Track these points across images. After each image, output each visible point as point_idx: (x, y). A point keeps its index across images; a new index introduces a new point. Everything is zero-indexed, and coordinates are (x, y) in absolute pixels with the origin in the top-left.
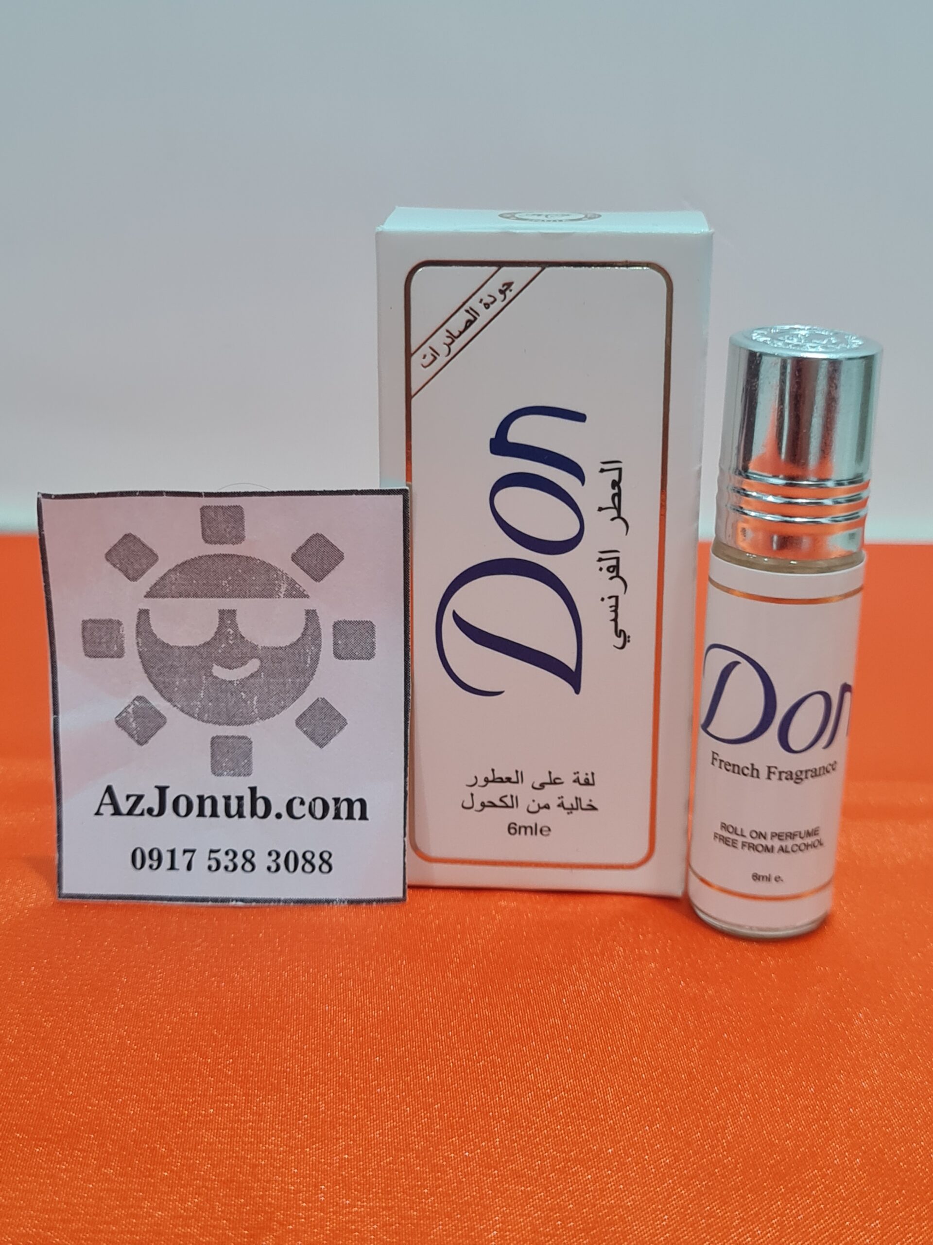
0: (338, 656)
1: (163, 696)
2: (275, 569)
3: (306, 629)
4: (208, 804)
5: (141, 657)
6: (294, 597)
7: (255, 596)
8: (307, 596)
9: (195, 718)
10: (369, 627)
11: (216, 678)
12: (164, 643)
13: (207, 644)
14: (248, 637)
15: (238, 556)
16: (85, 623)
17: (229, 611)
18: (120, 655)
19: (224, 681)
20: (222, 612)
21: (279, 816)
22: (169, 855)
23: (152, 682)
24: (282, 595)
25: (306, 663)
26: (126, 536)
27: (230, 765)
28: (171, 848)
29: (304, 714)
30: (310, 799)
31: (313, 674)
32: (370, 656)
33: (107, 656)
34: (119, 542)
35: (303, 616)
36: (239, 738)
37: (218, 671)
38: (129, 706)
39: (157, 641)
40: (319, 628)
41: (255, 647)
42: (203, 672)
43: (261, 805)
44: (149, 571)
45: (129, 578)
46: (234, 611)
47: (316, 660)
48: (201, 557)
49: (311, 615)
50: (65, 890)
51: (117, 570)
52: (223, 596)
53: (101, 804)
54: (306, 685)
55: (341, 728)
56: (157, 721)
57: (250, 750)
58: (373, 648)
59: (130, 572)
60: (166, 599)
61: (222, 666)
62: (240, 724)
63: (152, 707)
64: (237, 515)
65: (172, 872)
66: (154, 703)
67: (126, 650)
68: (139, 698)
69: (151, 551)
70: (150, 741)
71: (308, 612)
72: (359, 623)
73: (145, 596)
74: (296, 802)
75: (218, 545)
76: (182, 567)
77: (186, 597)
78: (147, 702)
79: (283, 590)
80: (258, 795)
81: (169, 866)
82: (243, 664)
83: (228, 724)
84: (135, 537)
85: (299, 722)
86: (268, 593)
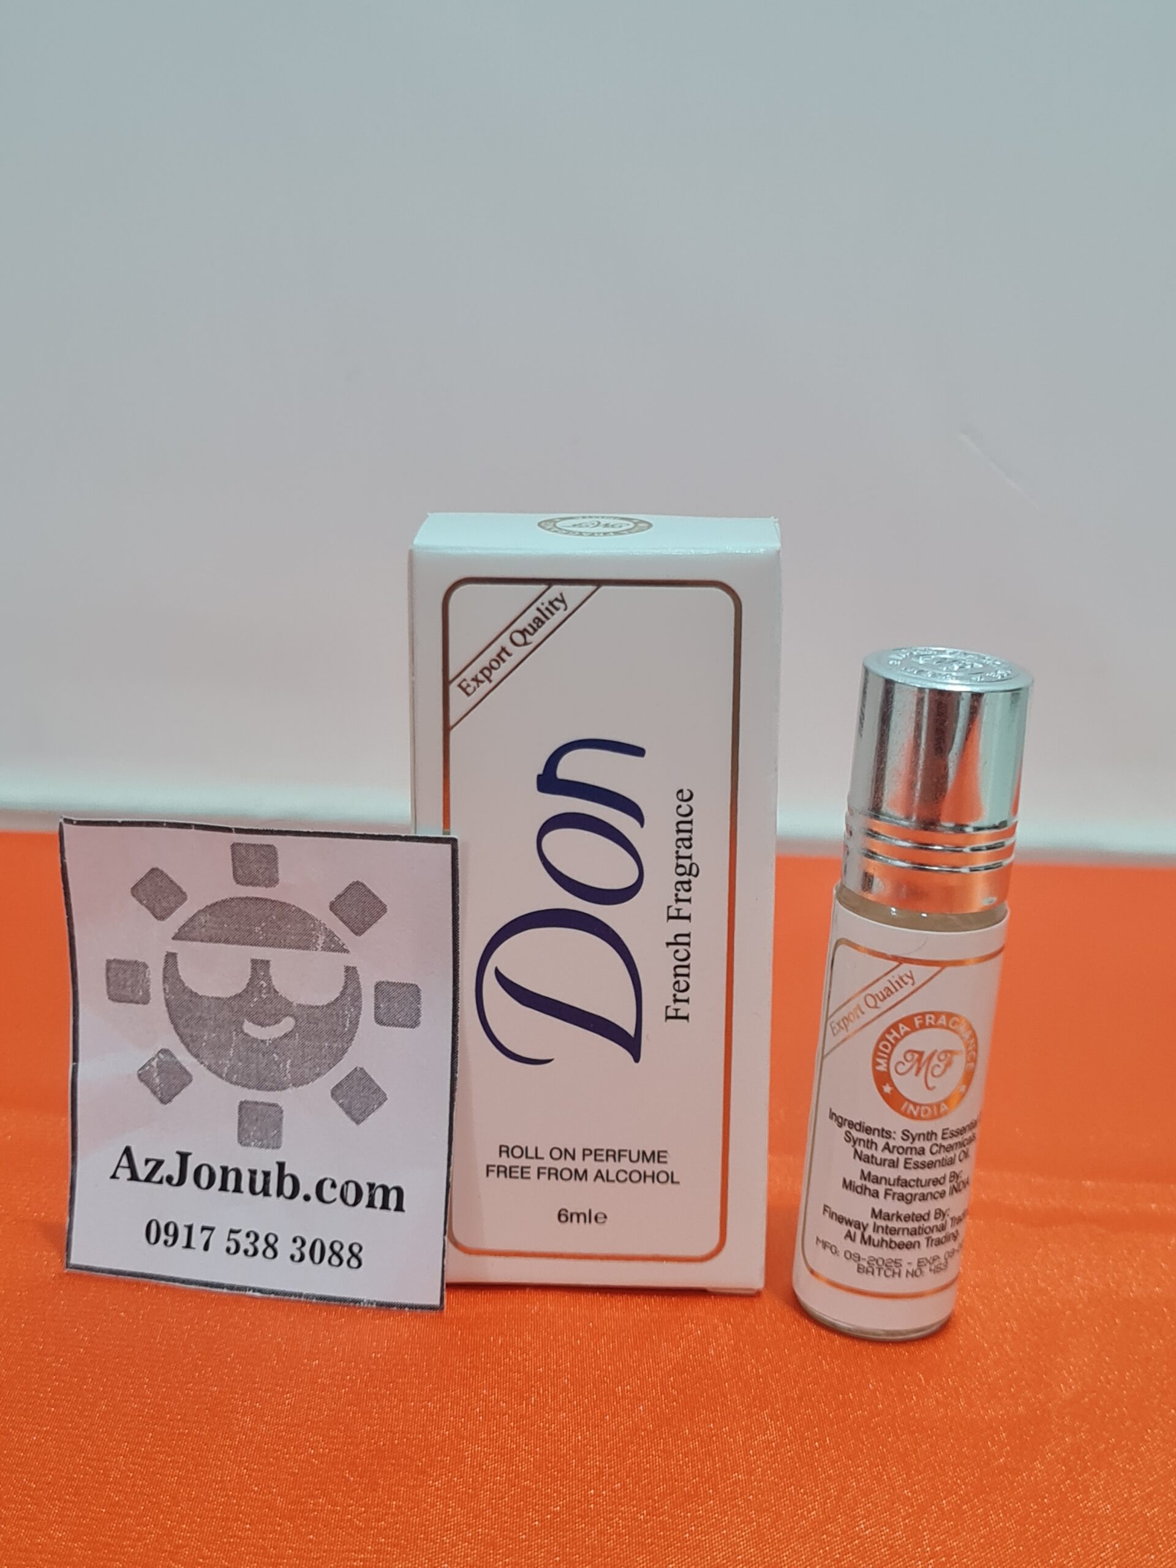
0: (379, 1021)
1: (190, 1051)
2: (312, 918)
3: (345, 988)
4: (232, 1176)
5: (167, 1005)
6: (333, 950)
7: (290, 947)
8: (346, 951)
9: (221, 1076)
10: (414, 991)
11: (246, 1034)
12: (192, 992)
13: (239, 996)
14: (282, 992)
15: (272, 901)
16: (109, 962)
17: (262, 961)
18: (145, 1001)
19: (255, 1040)
20: (254, 962)
21: (307, 1198)
22: (186, 1231)
23: (178, 1034)
24: (319, 947)
25: (344, 1026)
26: (153, 870)
27: (258, 1134)
28: (189, 1223)
29: (340, 1083)
30: (343, 1182)
31: (352, 1039)
32: (415, 1024)
33: (131, 1001)
34: (146, 876)
35: (343, 973)
36: (270, 1105)
37: (249, 1028)
38: (153, 1059)
39: (185, 989)
40: (359, 988)
41: (290, 1004)
42: (234, 1028)
43: (288, 1185)
44: (178, 910)
45: (156, 917)
46: (268, 962)
47: (355, 1024)
48: (232, 899)
49: (351, 972)
50: (73, 1261)
51: (143, 907)
52: (255, 944)
53: (118, 1166)
54: (344, 1051)
55: (380, 1104)
56: (184, 1078)
57: (281, 1120)
58: (418, 1014)
59: (158, 910)
60: (195, 943)
61: (254, 1023)
62: (271, 1089)
63: (178, 1062)
64: (270, 855)
65: (189, 1251)
66: (179, 1058)
67: (152, 995)
68: (164, 1051)
69: (179, 888)
70: (174, 1100)
71: (347, 969)
72: (404, 985)
73: (173, 938)
74: (327, 1185)
75: (250, 888)
76: (211, 908)
77: (216, 942)
78: (172, 1056)
79: (320, 941)
80: (286, 1172)
81: (185, 1244)
82: (276, 1023)
83: (258, 1089)
84: (162, 872)
85: (336, 1092)
86: (304, 943)
